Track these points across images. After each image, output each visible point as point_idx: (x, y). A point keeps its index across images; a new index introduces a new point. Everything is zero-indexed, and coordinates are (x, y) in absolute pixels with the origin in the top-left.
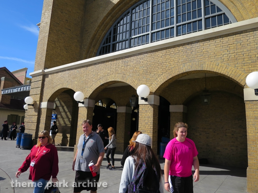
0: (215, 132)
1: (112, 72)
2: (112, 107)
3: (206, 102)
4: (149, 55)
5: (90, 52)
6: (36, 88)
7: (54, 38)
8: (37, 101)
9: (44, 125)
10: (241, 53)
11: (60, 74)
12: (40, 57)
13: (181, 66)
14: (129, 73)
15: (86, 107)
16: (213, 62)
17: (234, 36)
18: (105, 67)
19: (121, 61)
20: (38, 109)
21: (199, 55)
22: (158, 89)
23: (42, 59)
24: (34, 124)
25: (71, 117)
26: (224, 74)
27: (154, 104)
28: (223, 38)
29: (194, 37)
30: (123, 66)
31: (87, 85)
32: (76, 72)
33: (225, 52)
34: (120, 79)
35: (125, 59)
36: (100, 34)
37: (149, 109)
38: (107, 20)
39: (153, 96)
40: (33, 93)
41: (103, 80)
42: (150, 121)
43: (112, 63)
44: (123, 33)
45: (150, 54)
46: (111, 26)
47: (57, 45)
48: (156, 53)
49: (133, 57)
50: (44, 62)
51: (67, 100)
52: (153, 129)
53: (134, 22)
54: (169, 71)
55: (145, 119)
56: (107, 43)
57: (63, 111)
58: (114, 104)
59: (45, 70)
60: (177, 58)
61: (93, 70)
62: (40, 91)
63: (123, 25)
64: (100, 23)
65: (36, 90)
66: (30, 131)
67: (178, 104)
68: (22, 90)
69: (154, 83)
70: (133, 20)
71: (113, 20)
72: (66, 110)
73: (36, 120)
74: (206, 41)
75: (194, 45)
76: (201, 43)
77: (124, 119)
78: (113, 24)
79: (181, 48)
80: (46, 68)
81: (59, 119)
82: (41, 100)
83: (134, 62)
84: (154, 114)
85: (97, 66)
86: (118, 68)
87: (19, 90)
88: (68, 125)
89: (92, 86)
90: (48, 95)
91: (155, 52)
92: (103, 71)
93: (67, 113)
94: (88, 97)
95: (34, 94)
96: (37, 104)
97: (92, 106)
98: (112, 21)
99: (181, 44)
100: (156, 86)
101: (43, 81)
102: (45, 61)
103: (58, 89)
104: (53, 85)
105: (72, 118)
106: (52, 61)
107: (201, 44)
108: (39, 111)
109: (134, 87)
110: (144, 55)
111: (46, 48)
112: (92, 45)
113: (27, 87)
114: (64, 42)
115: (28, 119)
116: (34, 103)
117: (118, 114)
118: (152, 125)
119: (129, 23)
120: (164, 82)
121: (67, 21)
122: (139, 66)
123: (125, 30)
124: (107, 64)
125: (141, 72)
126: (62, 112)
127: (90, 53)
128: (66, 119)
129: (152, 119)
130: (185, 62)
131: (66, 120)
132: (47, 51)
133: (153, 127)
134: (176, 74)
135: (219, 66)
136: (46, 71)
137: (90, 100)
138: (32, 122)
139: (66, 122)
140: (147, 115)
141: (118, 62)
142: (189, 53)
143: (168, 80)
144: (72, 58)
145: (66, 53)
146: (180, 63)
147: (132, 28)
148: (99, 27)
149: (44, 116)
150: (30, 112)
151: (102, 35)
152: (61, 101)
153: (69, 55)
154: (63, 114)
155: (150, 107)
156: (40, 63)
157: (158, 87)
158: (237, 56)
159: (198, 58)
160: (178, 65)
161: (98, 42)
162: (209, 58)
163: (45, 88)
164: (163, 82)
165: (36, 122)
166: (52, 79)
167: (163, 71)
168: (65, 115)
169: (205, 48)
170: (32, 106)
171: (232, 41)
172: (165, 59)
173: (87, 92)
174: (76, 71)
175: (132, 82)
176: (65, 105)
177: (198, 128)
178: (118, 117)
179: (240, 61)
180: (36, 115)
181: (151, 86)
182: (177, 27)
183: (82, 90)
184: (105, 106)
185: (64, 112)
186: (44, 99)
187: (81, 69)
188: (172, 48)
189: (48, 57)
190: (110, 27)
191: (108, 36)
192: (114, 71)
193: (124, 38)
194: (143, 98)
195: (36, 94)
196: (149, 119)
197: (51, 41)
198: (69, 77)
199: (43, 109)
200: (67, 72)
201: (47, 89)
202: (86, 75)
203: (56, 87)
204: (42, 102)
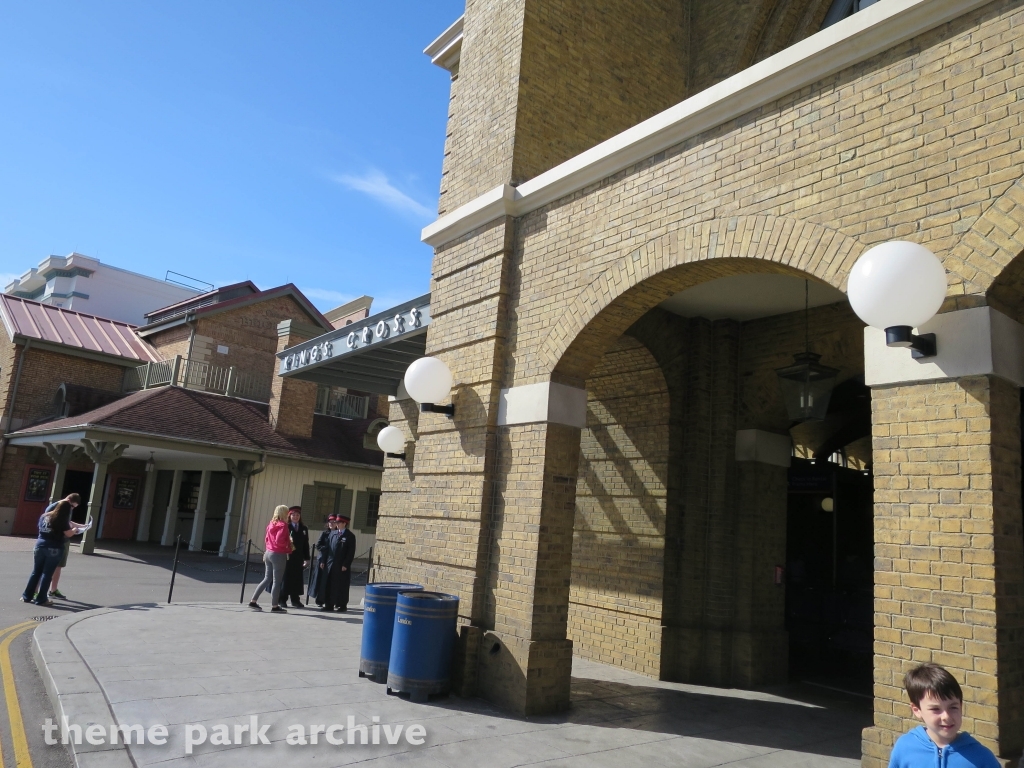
6: (464, 306)
7: (554, 8)
8: (479, 383)
9: (536, 536)
12: (479, 127)
20: (489, 432)
24: (463, 532)
32: (787, 128)
40: (446, 339)
51: (630, 388)
57: (602, 455)
59: (520, 188)
62: (495, 318)
65: (466, 320)
66: (435, 575)
68: (378, 335)
72: (620, 445)
73: (478, 501)
80: (519, 177)
82: (503, 376)
87: (362, 343)
88: (644, 540)
90: (553, 334)
93: (633, 462)
95: (452, 344)
96: (478, 401)
101: (512, 254)
102: (517, 137)
103: (627, 284)
104: (586, 265)
105: (668, 496)
108: (494, 445)
113: (404, 316)
114: (608, 40)
115: (423, 499)
116: (456, 397)
126: (598, 460)
128: (627, 500)
131: (629, 509)
132: (523, 79)
136: (526, 189)
138: (449, 519)
139: (629, 524)
145: (619, 102)
149: (533, 477)
150: (435, 456)
154: (606, 472)
156: (485, 158)
163: (525, 297)
165: (477, 515)
166: (575, 232)
168: (620, 478)
170: (443, 417)
173: (960, 250)
176: (613, 420)
180: (471, 473)
185: (612, 459)
186: (519, 368)
189: (530, 115)
195: (470, 344)
197: (543, 22)
198: (728, 180)
199: (518, 429)
200: (706, 152)
201: (544, 302)
202: (917, 119)
203: (608, 274)
204: (511, 386)
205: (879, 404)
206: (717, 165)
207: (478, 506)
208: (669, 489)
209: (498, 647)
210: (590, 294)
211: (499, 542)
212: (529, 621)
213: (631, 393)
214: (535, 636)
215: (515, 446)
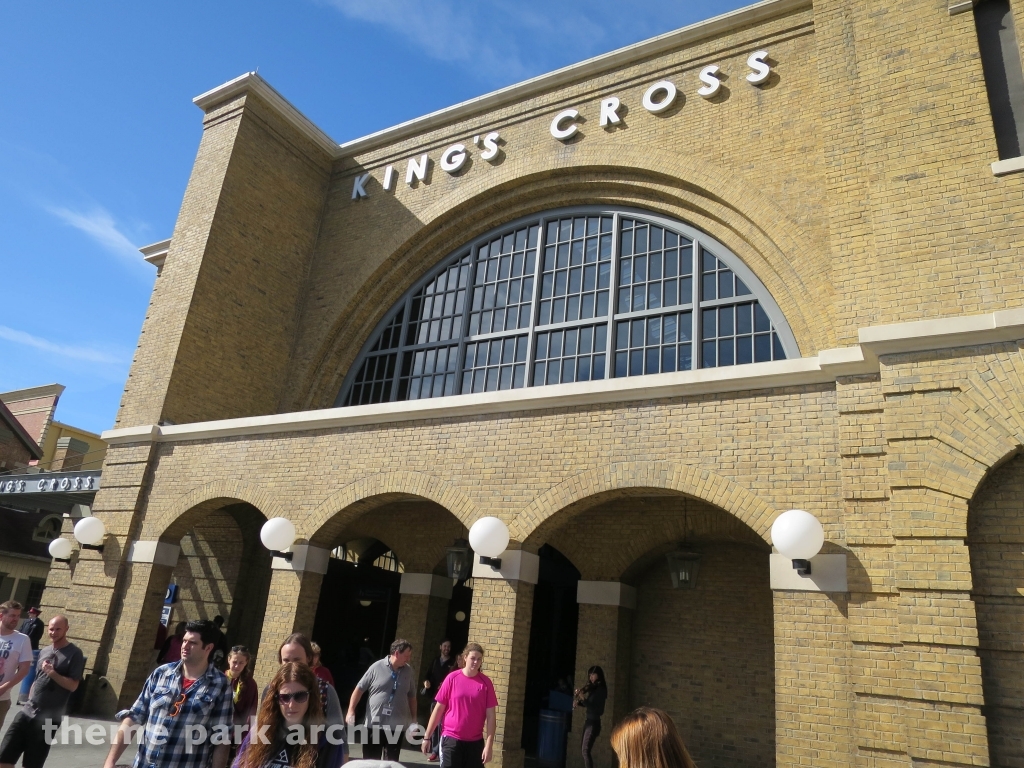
0: (719, 680)
1: (398, 464)
2: (382, 566)
3: (685, 581)
4: (516, 422)
5: (322, 372)
6: (120, 487)
7: (206, 318)
8: (120, 535)
9: (137, 624)
10: (766, 451)
11: (218, 448)
12: (148, 379)
13: (607, 471)
14: (449, 473)
15: (298, 573)
16: (693, 468)
17: (752, 399)
18: (373, 446)
19: (426, 431)
20: (121, 565)
21: (657, 444)
22: (534, 531)
23: (155, 388)
24: (97, 621)
25: (231, 601)
26: (721, 505)
27: (519, 581)
28: (724, 402)
29: (645, 389)
30: (434, 447)
31: (309, 497)
32: (273, 448)
33: (726, 441)
34: (420, 488)
35: (443, 426)
36: (365, 314)
37: (503, 594)
38: (393, 272)
39: (519, 553)
40: (106, 504)
41: (366, 485)
42: (504, 635)
43: (399, 432)
44: (441, 319)
45: (517, 419)
46: (406, 292)
47: (214, 343)
48: (536, 418)
49: (467, 424)
50: (162, 399)
51: (223, 537)
52: (513, 660)
53: (481, 289)
54: (570, 481)
55: (489, 627)
56: (385, 346)
57: (203, 575)
58: (389, 554)
59: (162, 428)
60: (596, 442)
61: (334, 448)
62: (135, 499)
63: (445, 293)
64: (370, 279)
65: (120, 496)
67: (605, 579)
68: (62, 487)
69: (524, 514)
70: (478, 283)
71: (412, 273)
72: (214, 571)
73: (108, 604)
74: (678, 403)
75: (645, 411)
76: (663, 407)
77: (424, 620)
78: (412, 285)
79: (608, 415)
80: (167, 418)
81: (184, 603)
82: (135, 533)
83: (468, 439)
84: (517, 613)
85: (349, 437)
86: (416, 453)
87: (49, 489)
89: (327, 502)
90: (164, 515)
91: (534, 416)
92: (366, 456)
93: (219, 582)
94: (308, 538)
95: (109, 508)
96: (118, 546)
97: (320, 568)
98: (409, 275)
99: (610, 404)
100: (529, 524)
101: (152, 464)
102: (167, 395)
103: (202, 499)
104: (186, 483)
105: (233, 604)
106: (191, 396)
107: (665, 410)
108: (122, 573)
109: (462, 520)
110: (500, 421)
111: (176, 350)
112: (335, 349)
113: (83, 479)
114: (239, 334)
115: (75, 600)
116: (105, 541)
117: (403, 601)
118: (509, 649)
119: (464, 289)
120: (555, 514)
121: (258, 262)
122: (482, 454)
123: (448, 311)
124: (383, 433)
125: (488, 473)
126: (200, 578)
127: (324, 375)
128: (211, 605)
129: (511, 628)
130: (617, 459)
131: (211, 609)
133: (513, 653)
134: (591, 492)
135: (709, 483)
136: (168, 430)
137: (314, 548)
138: (90, 612)
140: (497, 613)
141: (417, 431)
142: (631, 433)
143: (567, 507)
144: (259, 389)
145: (241, 371)
146: (604, 459)
147: (474, 309)
148: (365, 291)
149: (141, 592)
150: (87, 574)
151: (371, 319)
152: (201, 537)
153: (249, 378)
154: (203, 586)
155: (508, 589)
156: (148, 400)
157: (534, 528)
158: (756, 458)
159: (654, 450)
160: (599, 464)
161: (357, 339)
162: (685, 455)
164: (551, 514)
165: (106, 611)
166: (185, 463)
167: (553, 479)
168: (210, 591)
169: (673, 423)
170: (96, 552)
171: (746, 413)
172: (562, 443)
173: (307, 521)
174: (276, 443)
175: (456, 503)
176: (212, 554)
177: (669, 664)
178: (402, 611)
179: (764, 473)
180: (107, 587)
181: (515, 522)
182: (617, 323)
183: (290, 511)
184: (353, 558)
185: (207, 578)
186: (144, 530)
187: (294, 440)
188: (583, 411)
189: (178, 382)
190: (402, 296)
191: (391, 324)
192: (403, 460)
193: (445, 336)
194: (486, 560)
195: (119, 511)
196: (503, 628)
197: (196, 327)
198: (249, 462)
199: (137, 565)
200: (244, 445)
201: (163, 496)
202: (308, 464)
203: (195, 492)
204: (138, 539)
205: (275, 576)
206: (247, 454)
207: (108, 606)
208: (234, 599)
209: (106, 685)
210: (185, 500)
211: (117, 627)
212: (125, 670)
213: (224, 539)
214: (127, 677)
215: (134, 574)
